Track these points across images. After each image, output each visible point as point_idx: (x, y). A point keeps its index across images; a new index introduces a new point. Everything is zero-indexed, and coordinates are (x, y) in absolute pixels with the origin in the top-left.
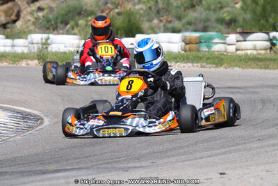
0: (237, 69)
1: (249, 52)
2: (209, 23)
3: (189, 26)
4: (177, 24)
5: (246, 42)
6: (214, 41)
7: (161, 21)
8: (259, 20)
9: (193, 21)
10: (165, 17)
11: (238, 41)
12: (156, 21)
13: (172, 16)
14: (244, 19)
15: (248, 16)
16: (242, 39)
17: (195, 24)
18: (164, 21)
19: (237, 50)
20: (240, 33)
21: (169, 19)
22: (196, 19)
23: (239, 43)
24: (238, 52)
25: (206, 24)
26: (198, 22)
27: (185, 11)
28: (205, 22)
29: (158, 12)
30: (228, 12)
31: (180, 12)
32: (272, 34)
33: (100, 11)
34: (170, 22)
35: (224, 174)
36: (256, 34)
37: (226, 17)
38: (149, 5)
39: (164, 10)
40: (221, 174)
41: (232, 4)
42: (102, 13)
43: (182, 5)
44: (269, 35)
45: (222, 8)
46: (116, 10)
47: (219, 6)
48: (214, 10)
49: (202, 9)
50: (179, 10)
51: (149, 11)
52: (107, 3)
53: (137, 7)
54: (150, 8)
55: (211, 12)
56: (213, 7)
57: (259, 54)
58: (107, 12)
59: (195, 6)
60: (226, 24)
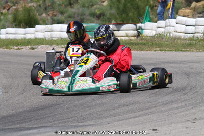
2: (84, 17)
3: (70, 19)
5: (120, 31)
7: (49, 15)
9: (73, 15)
10: (51, 12)
12: (44, 15)
13: (57, 11)
15: (114, 11)
16: (116, 29)
17: (74, 18)
18: (51, 15)
20: (113, 24)
21: (55, 14)
22: (75, 14)
25: (82, 17)
26: (76, 16)
27: (65, 7)
28: (81, 16)
29: (46, 9)
30: (99, 8)
31: (62, 8)
32: (139, 25)
33: (2, 7)
34: (55, 16)
35: (156, 130)
36: (127, 25)
37: (98, 12)
38: (39, 3)
39: (50, 7)
40: (154, 130)
41: (100, 3)
42: (4, 9)
43: (63, 3)
44: (136, 26)
45: (92, 5)
46: (14, 7)
47: (91, 4)
48: (88, 7)
49: (79, 6)
50: (61, 7)
51: (38, 8)
52: (7, 2)
53: (30, 5)
54: (40, 6)
55: (86, 9)
56: (87, 5)
57: (130, 40)
58: (7, 8)
59: (73, 4)
60: (97, 17)
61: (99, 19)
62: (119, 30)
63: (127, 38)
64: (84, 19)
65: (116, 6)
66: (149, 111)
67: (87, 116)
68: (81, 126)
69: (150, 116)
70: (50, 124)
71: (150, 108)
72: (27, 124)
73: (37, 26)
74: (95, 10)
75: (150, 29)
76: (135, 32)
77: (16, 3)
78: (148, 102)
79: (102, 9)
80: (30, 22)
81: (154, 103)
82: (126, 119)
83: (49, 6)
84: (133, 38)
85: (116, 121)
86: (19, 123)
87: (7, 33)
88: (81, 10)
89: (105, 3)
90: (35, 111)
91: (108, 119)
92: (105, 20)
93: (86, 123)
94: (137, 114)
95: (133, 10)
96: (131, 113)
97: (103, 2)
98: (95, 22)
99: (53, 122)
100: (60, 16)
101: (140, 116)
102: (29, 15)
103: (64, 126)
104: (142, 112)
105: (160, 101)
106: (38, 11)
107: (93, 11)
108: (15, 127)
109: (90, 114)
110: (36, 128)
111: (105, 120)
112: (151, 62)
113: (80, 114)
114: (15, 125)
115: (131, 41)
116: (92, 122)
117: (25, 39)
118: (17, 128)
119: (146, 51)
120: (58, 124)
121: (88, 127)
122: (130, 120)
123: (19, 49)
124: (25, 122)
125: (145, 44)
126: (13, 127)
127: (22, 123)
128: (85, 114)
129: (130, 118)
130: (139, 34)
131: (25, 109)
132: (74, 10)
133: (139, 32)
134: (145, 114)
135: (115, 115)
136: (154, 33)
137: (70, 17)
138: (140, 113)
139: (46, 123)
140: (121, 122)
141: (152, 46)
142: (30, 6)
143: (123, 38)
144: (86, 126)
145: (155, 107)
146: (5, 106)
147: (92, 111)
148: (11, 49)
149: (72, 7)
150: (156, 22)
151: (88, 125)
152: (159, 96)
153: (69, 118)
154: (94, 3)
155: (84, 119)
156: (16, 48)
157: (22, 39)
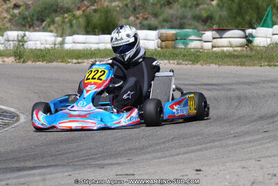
0: (213, 66)
1: (225, 49)
2: (185, 21)
3: (165, 23)
4: (153, 21)
5: (222, 39)
6: (191, 38)
7: (137, 18)
8: (236, 18)
9: (169, 18)
10: (141, 14)
11: (214, 38)
12: (132, 18)
13: (149, 13)
14: (220, 16)
15: (225, 13)
16: (218, 36)
17: (171, 22)
18: (140, 18)
19: (213, 47)
20: (214, 30)
21: (146, 16)
22: (172, 16)
23: (215, 40)
24: (214, 49)
25: (182, 21)
26: (174, 19)
27: (161, 7)
28: (181, 19)
29: (135, 9)
31: (157, 9)
32: (249, 31)
33: (76, 8)
34: (146, 19)
35: (200, 170)
36: (232, 31)
37: (205, 15)
38: (125, 2)
39: (141, 7)
40: (197, 170)
41: (208, 1)
42: (78, 10)
43: (158, 2)
44: (245, 33)
45: (197, 5)
46: (92, 7)
47: (195, 3)
48: (190, 7)
49: (179, 6)
50: (156, 7)
51: (125, 8)
53: (114, 4)
54: (127, 5)
55: (187, 9)
56: (189, 4)
57: (235, 51)
58: (83, 9)
59: (171, 3)
60: (203, 21)
61: (205, 24)
63: (231, 49)
64: (184, 24)
65: (226, 5)
76: (244, 41)
77: (95, 1)
82: (172, 156)
83: (139, 6)
84: (239, 49)
85: (156, 158)
87: (74, 43)
88: (181, 11)
89: (214, 3)
91: (146, 156)
95: (251, 12)
96: (184, 147)
100: (153, 19)
102: (106, 18)
105: (232, 132)
107: (198, 13)
111: (142, 157)
115: (236, 53)
119: (249, 66)
122: (176, 157)
123: (79, 63)
125: (251, 57)
132: (172, 11)
135: (161, 150)
136: (269, 41)
137: (165, 21)
141: (261, 59)
142: (115, 6)
148: (69, 62)
149: (171, 8)
150: (271, 27)
154: (200, 2)
156: (75, 61)
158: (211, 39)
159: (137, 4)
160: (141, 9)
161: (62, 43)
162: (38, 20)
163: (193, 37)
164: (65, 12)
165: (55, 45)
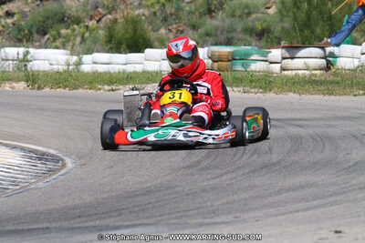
2: (234, 34)
3: (207, 38)
4: (191, 35)
5: (295, 60)
6: (252, 58)
7: (170, 30)
9: (213, 32)
10: (174, 26)
11: (284, 58)
12: (163, 31)
13: (184, 24)
14: (283, 28)
15: (287, 24)
16: (287, 55)
17: (216, 36)
18: (174, 31)
19: (283, 69)
20: (283, 47)
21: (181, 28)
22: (217, 29)
23: (285, 61)
24: (286, 72)
25: (230, 35)
26: (219, 33)
27: (200, 17)
28: (228, 32)
29: (165, 20)
30: (259, 20)
31: (195, 19)
33: (89, 17)
34: (182, 32)
35: (340, 232)
36: (307, 49)
37: (259, 26)
38: (153, 10)
39: (174, 17)
40: (336, 232)
41: (263, 9)
42: (91, 20)
43: (197, 10)
44: (325, 51)
45: (249, 14)
46: (109, 16)
47: (247, 11)
48: (240, 16)
49: (224, 15)
50: (194, 16)
51: (153, 18)
52: (97, 7)
53: (137, 12)
54: (155, 13)
55: (237, 20)
56: (238, 13)
57: (313, 75)
58: (97, 18)
59: (214, 11)
60: (257, 35)
61: (260, 39)
62: (292, 58)
63: (307, 72)
64: (232, 38)
65: (291, 14)
66: (331, 199)
67: (221, 207)
68: (208, 224)
69: (333, 208)
70: (153, 220)
71: (336, 194)
72: (112, 220)
73: (147, 50)
74: (253, 22)
75: (349, 56)
76: (323, 62)
77: (113, 9)
78: (333, 184)
79: (265, 21)
80: (137, 44)
81: (343, 186)
82: (291, 212)
83: (171, 14)
84: (318, 72)
85: (271, 216)
86: (99, 219)
87: (94, 63)
88: (228, 22)
89: (272, 11)
90: (130, 197)
91: (257, 213)
92: (272, 41)
93: (218, 220)
94: (309, 204)
95: (321, 23)
96: (301, 202)
97: (269, 8)
98: (254, 44)
99: (160, 216)
100: (191, 32)
101: (315, 207)
102: (135, 31)
103: (178, 224)
104: (321, 202)
105: (354, 182)
106: (151, 23)
107: (250, 24)
108: (92, 224)
109: (228, 203)
110: (127, 226)
111: (251, 214)
112: (346, 114)
113: (209, 203)
114: (91, 221)
115: (313, 78)
116: (229, 218)
117: (124, 72)
118: (94, 227)
119: (340, 95)
120: (168, 219)
121: (221, 226)
122: (297, 214)
123: (113, 90)
124: (110, 216)
125: (338, 83)
126: (87, 224)
127: (104, 218)
128: (218, 203)
129: (298, 211)
130: (329, 66)
131: (113, 194)
132: (215, 22)
133: (328, 62)
134: (324, 205)
135: (271, 205)
136: (356, 63)
137: (208, 34)
138: (315, 203)
139: (148, 217)
140: (281, 217)
141: (351, 86)
142: (138, 15)
143: (300, 72)
144: (216, 223)
145: (345, 192)
146: (77, 188)
147: (231, 198)
148: (100, 89)
149: (212, 17)
150: (361, 45)
151: (220, 223)
152: (355, 174)
153: (188, 211)
154: (252, 10)
155: (215, 212)
156: (107, 87)
157: (119, 72)
158: (279, 59)
159: (168, 12)
160: (175, 19)
161: (79, 63)
162: (38, 32)
163: (255, 57)
164: (73, 23)
165: (69, 65)
